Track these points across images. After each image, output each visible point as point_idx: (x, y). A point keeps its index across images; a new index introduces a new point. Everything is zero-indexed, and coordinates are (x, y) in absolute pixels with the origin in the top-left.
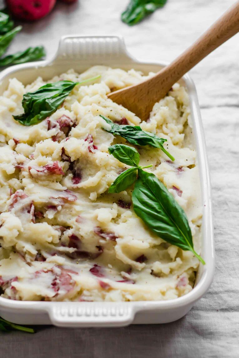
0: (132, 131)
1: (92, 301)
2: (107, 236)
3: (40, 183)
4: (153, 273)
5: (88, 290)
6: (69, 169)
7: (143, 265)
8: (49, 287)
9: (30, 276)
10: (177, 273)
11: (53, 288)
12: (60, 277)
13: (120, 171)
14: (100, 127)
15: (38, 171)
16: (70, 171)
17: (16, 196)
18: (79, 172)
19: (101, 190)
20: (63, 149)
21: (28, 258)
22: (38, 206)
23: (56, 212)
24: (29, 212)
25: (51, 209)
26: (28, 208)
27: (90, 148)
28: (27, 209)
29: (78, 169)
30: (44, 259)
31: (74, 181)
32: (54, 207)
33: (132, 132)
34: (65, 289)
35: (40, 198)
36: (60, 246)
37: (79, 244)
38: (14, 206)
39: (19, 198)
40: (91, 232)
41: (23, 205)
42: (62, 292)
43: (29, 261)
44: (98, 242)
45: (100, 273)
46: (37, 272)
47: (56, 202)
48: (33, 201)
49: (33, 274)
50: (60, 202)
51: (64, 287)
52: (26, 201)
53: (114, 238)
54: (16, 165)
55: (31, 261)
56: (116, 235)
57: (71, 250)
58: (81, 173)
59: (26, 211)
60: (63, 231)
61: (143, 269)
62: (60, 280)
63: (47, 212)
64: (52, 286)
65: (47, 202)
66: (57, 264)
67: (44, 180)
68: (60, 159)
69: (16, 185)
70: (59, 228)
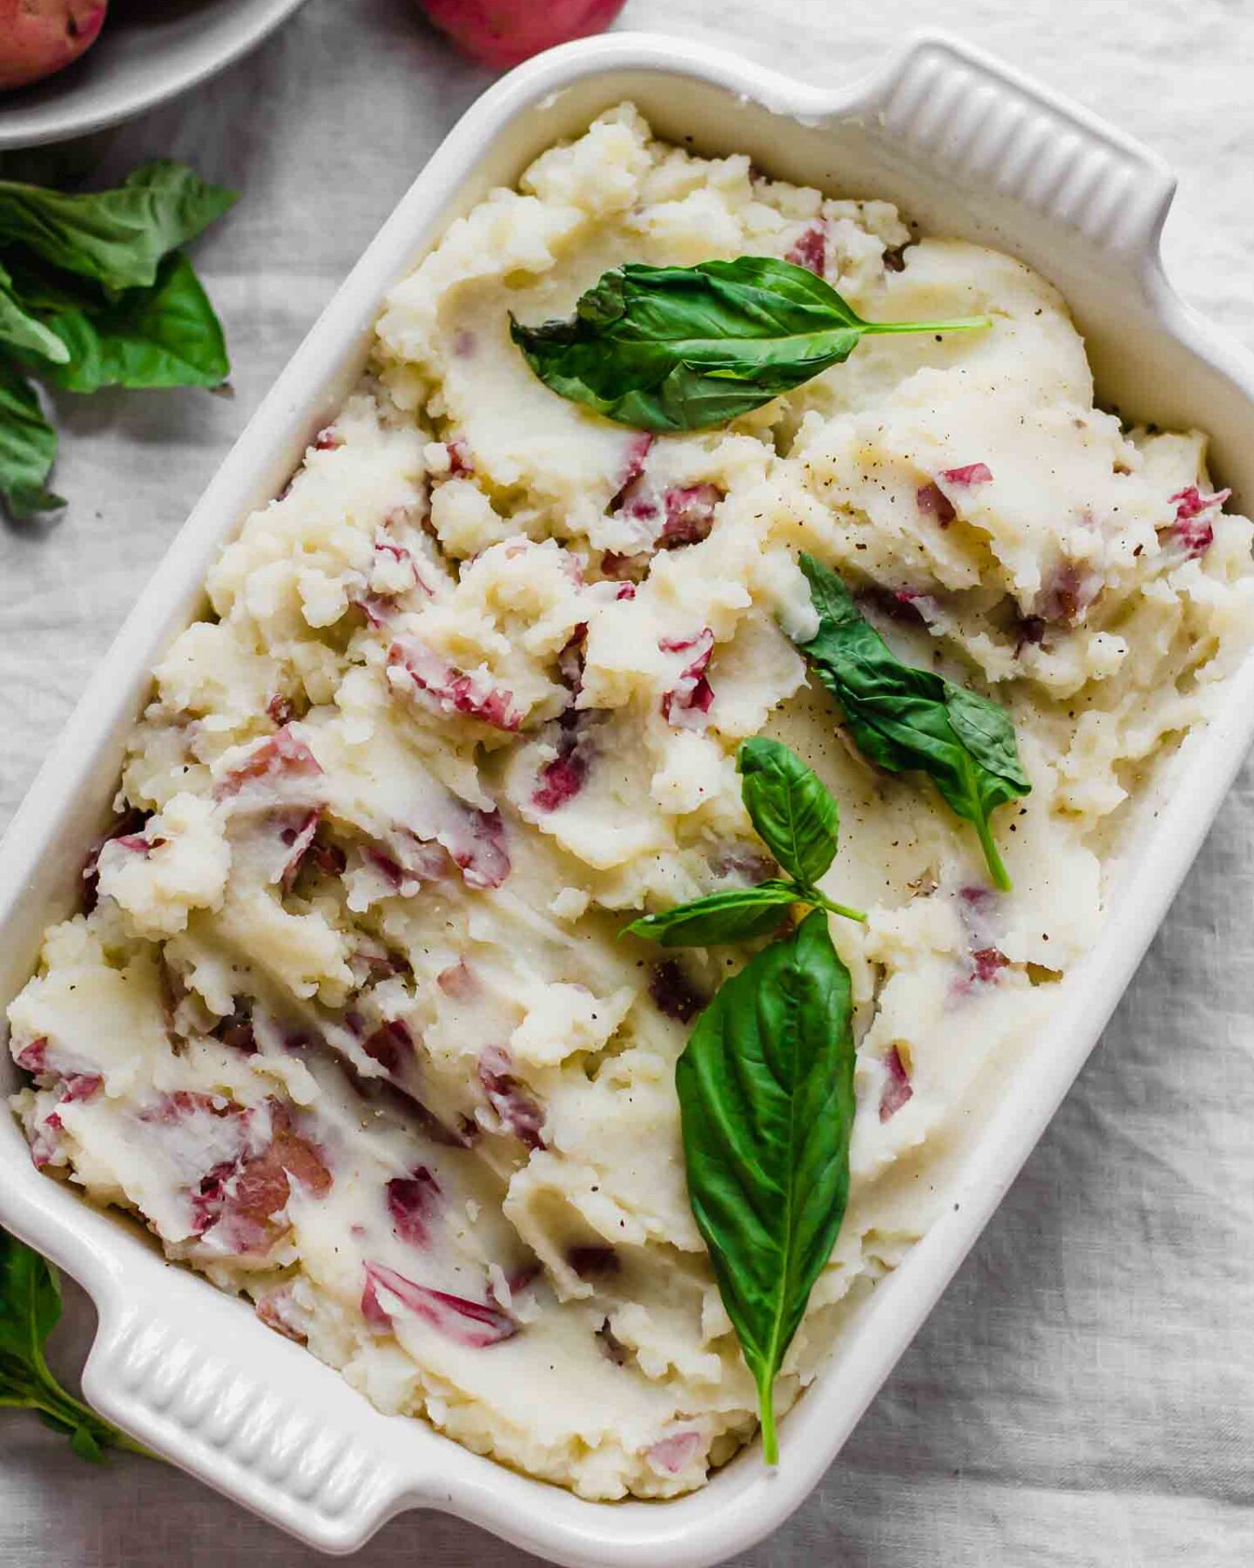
0: (899, 692)
1: (303, 1341)
2: (511, 1118)
3: (407, 729)
4: (604, 1334)
5: (315, 1286)
6: (557, 719)
7: (585, 1290)
8: (185, 1190)
9: (145, 1102)
10: (679, 1399)
11: (198, 1202)
12: (249, 1173)
13: (729, 861)
14: (772, 610)
15: (422, 684)
16: (558, 726)
17: (272, 750)
18: (585, 756)
19: (612, 901)
20: (581, 631)
21: (185, 1017)
22: (337, 831)
23: (391, 893)
24: (289, 837)
25: (381, 871)
26: (296, 822)
27: (674, 701)
28: (286, 823)
29: (589, 743)
30: (248, 1046)
31: (544, 785)
32: (392, 870)
33: (890, 700)
34: (236, 1231)
35: (359, 806)
36: (337, 1025)
37: (405, 1062)
38: (243, 789)
39: (277, 764)
40: (467, 1059)
41: (279, 802)
42: (215, 1242)
43: (181, 1029)
44: (473, 1110)
45: (418, 1216)
46: (182, 1099)
47: (408, 858)
48: (324, 806)
49: (163, 1095)
50: (426, 862)
51: (237, 1221)
52: (299, 791)
53: (531, 1138)
54: (359, 598)
55: (193, 1031)
56: (543, 1133)
57: (368, 1066)
58: (591, 768)
59: (279, 830)
60: (378, 974)
61: (575, 1304)
62: (239, 1186)
63: (359, 873)
64: (197, 1192)
65: (377, 836)
66: (280, 1098)
67: (425, 729)
68: (551, 662)
69: (315, 677)
70: (370, 959)
